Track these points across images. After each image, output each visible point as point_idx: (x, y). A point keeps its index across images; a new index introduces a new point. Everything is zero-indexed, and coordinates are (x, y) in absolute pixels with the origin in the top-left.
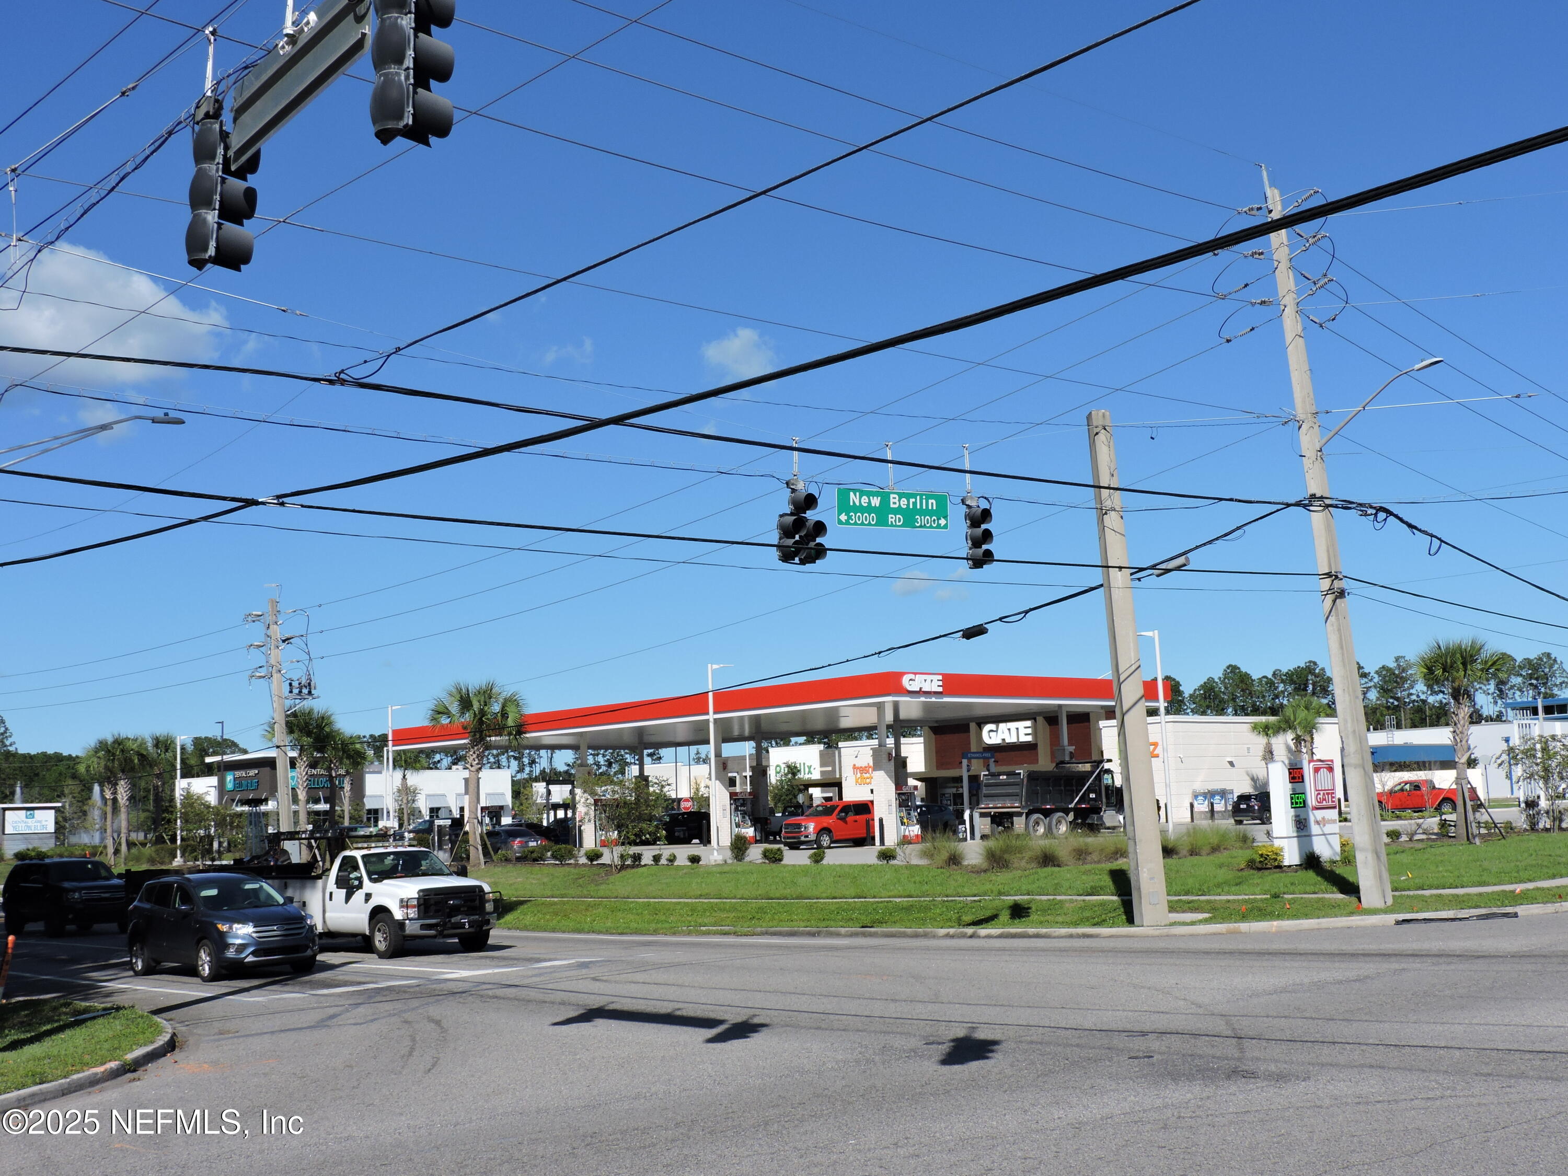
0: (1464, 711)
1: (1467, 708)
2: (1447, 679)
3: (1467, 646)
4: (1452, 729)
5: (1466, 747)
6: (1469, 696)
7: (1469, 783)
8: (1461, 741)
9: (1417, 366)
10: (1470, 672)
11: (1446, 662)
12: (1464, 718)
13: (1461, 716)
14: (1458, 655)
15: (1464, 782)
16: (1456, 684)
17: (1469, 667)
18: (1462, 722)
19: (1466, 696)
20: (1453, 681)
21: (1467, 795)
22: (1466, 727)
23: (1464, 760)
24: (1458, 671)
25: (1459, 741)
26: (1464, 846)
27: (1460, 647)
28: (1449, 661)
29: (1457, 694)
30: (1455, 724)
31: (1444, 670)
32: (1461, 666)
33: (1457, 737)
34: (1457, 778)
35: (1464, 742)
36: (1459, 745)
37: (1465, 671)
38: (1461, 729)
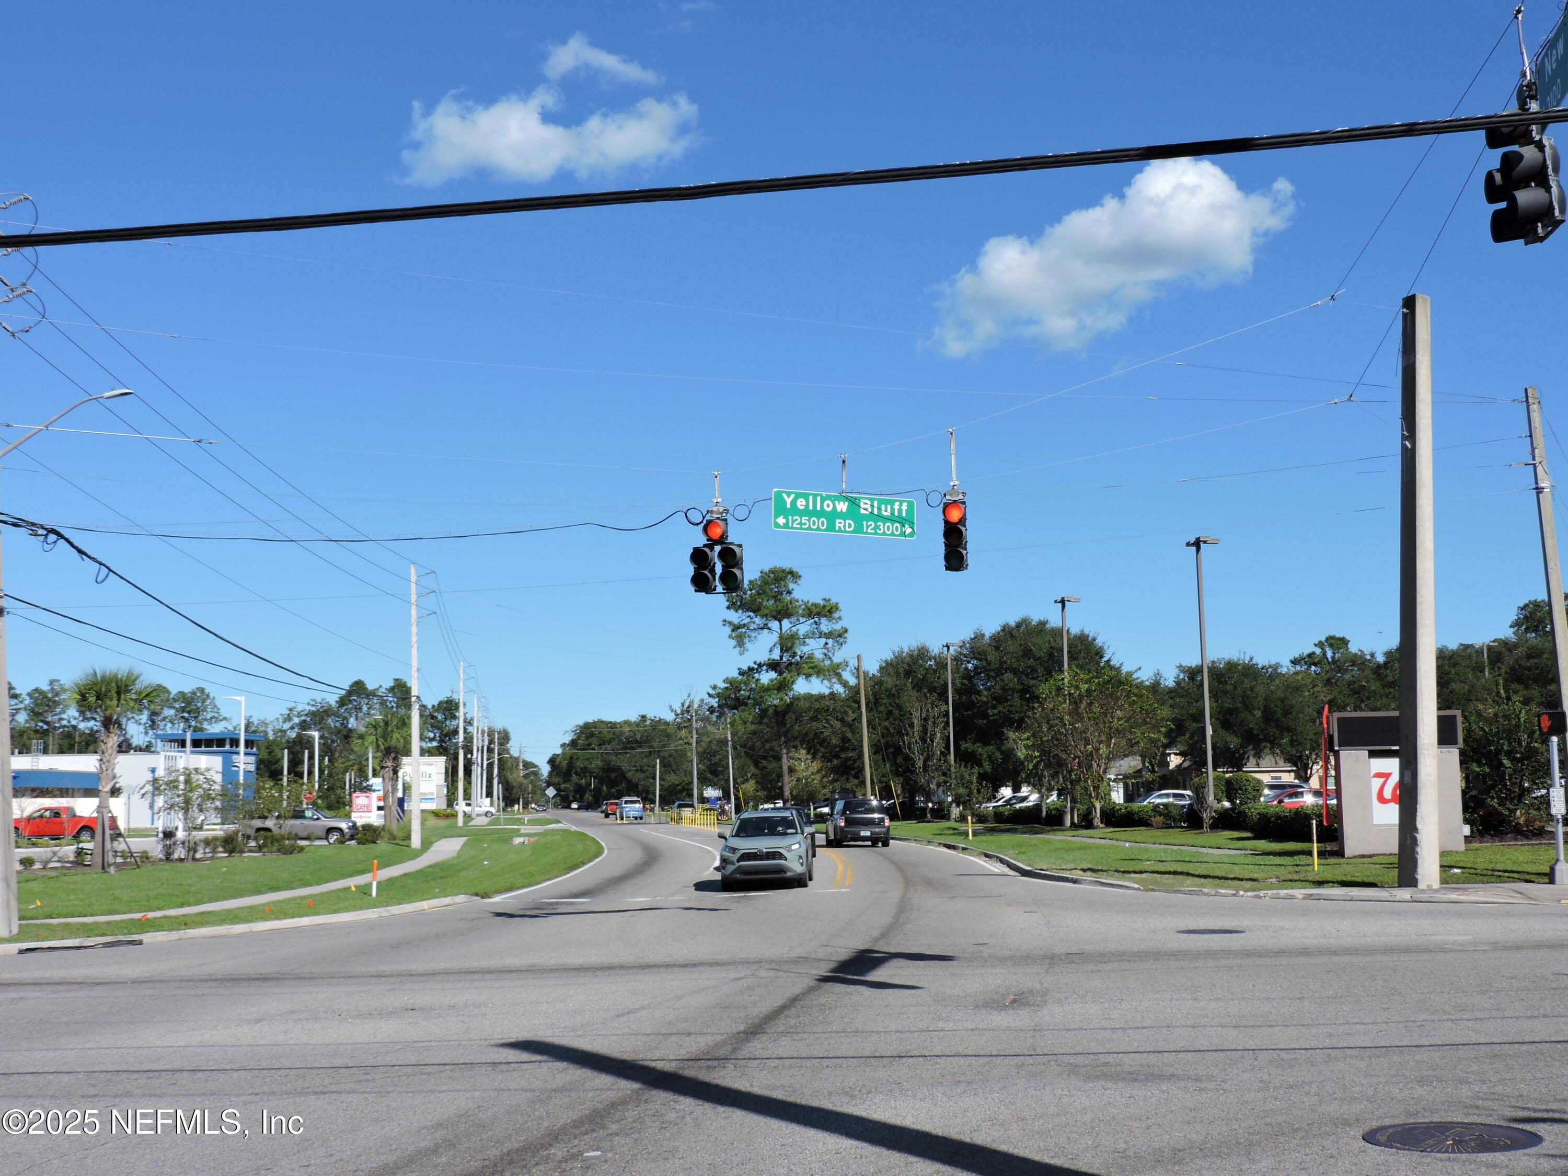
0: (113, 740)
1: (116, 738)
2: (101, 706)
3: (123, 677)
4: (99, 758)
5: (111, 776)
6: (120, 726)
7: (110, 812)
8: (107, 770)
9: (107, 394)
10: (123, 702)
11: (100, 689)
12: (112, 747)
13: (109, 745)
14: (114, 684)
15: (105, 811)
16: (108, 713)
17: (123, 696)
18: (110, 751)
19: (116, 726)
20: (106, 710)
21: (107, 823)
22: (113, 756)
23: (108, 788)
24: (111, 700)
25: (104, 769)
26: (99, 875)
27: (116, 676)
28: (103, 689)
29: (108, 723)
30: (103, 753)
31: (98, 698)
32: (115, 695)
33: (103, 766)
34: (99, 807)
35: (109, 771)
36: (105, 773)
37: (119, 700)
38: (107, 758)
